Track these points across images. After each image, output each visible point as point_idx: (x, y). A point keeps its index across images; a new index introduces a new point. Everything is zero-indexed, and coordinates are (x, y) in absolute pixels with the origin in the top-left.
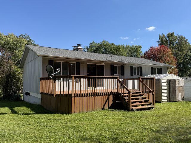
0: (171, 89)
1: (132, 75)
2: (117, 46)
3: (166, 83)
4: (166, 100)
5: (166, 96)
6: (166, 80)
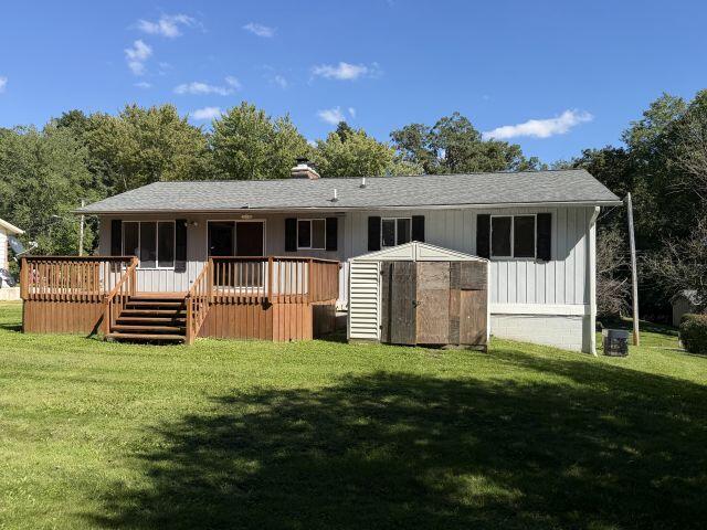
3: (374, 276)
4: (374, 336)
5: (374, 321)
6: (375, 266)
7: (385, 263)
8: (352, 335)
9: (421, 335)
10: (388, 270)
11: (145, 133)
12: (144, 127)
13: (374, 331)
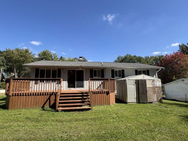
0: (140, 90)
1: (113, 76)
2: (138, 57)
3: (133, 84)
4: (134, 101)
5: (134, 97)
6: (133, 81)
7: (136, 80)
8: (128, 101)
9: (149, 100)
10: (137, 82)
11: (21, 54)
12: (21, 53)
13: (134, 99)
